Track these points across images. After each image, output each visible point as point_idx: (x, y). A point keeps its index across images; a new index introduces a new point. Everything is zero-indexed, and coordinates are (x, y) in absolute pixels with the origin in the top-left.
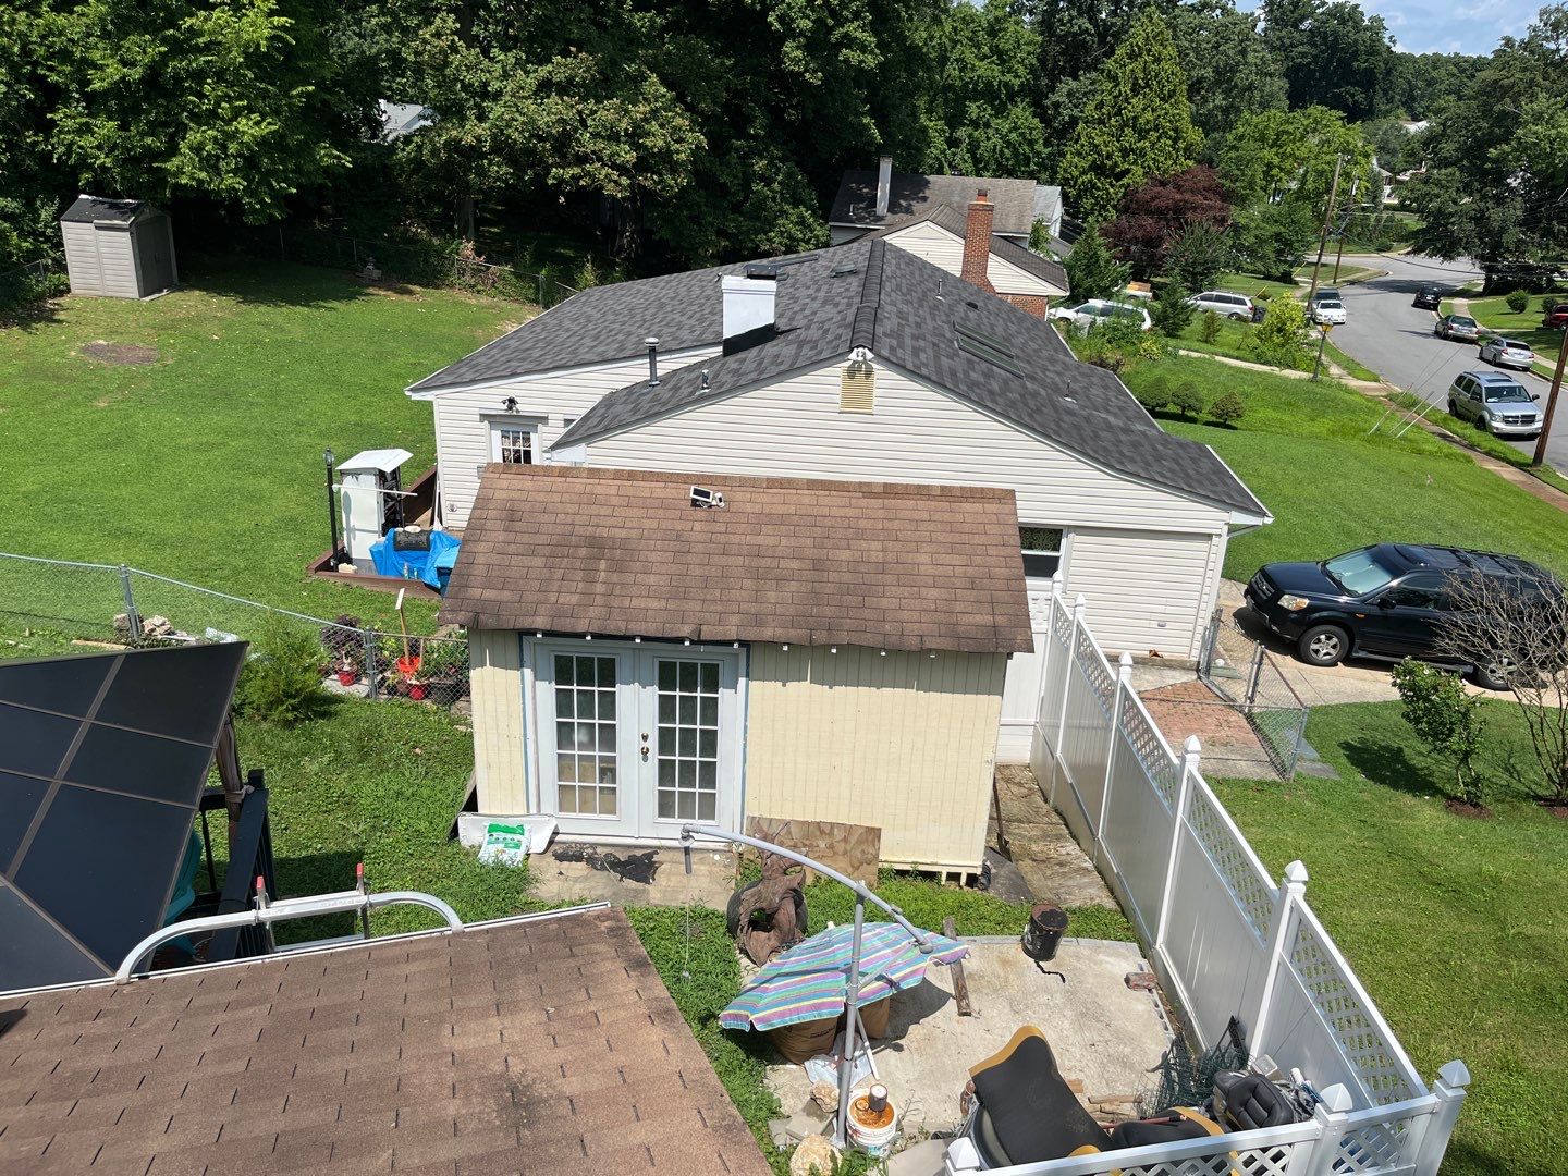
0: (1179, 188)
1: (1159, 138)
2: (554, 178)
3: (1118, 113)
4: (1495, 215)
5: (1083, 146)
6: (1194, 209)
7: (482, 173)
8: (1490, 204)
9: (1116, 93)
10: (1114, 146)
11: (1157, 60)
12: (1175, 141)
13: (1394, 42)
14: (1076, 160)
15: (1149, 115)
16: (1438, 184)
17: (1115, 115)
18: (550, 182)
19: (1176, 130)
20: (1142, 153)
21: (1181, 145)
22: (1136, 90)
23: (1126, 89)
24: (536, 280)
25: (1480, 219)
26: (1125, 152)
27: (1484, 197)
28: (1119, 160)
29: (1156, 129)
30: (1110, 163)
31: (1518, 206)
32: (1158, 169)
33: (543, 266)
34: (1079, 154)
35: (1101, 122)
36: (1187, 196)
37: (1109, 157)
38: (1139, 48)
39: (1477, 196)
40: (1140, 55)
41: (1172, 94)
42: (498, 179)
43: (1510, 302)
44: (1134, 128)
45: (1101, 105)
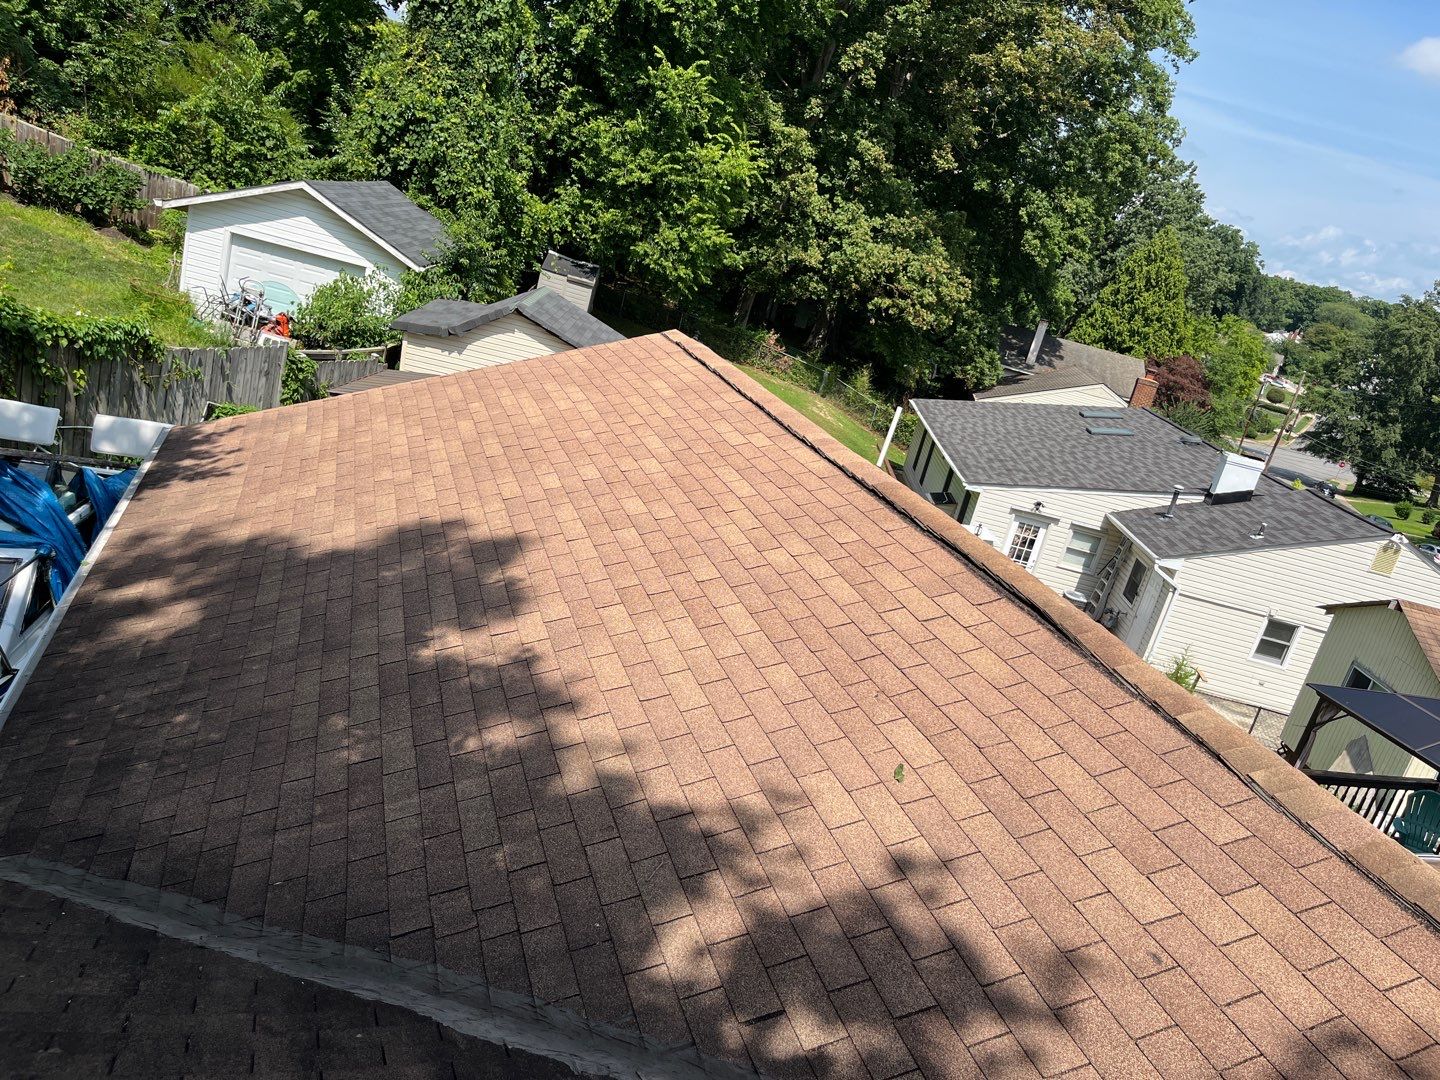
0: (1171, 371)
1: (1161, 327)
2: (874, 305)
3: (1131, 301)
4: (1379, 434)
5: (1097, 320)
6: (1182, 389)
7: (804, 286)
8: (1375, 425)
9: (1131, 285)
10: (1125, 327)
11: (1169, 268)
12: (1172, 333)
13: (1263, 266)
14: (1090, 330)
15: (1156, 309)
16: (1336, 400)
17: (1128, 302)
18: (870, 307)
19: (1174, 324)
20: (1146, 337)
21: (1177, 337)
22: (1149, 286)
23: (1141, 284)
24: (822, 374)
25: (1364, 434)
26: (1132, 333)
27: (1371, 418)
28: (1127, 338)
29: (1159, 320)
30: (1119, 339)
31: (1398, 431)
32: (1156, 351)
33: (831, 363)
34: (1093, 326)
35: (1114, 304)
36: (1178, 378)
37: (1120, 334)
38: (1156, 255)
39: (1365, 417)
40: (1155, 261)
41: (1176, 296)
42: (814, 293)
43: (1397, 510)
44: (1143, 315)
45: (1117, 292)
